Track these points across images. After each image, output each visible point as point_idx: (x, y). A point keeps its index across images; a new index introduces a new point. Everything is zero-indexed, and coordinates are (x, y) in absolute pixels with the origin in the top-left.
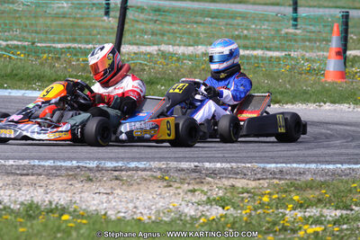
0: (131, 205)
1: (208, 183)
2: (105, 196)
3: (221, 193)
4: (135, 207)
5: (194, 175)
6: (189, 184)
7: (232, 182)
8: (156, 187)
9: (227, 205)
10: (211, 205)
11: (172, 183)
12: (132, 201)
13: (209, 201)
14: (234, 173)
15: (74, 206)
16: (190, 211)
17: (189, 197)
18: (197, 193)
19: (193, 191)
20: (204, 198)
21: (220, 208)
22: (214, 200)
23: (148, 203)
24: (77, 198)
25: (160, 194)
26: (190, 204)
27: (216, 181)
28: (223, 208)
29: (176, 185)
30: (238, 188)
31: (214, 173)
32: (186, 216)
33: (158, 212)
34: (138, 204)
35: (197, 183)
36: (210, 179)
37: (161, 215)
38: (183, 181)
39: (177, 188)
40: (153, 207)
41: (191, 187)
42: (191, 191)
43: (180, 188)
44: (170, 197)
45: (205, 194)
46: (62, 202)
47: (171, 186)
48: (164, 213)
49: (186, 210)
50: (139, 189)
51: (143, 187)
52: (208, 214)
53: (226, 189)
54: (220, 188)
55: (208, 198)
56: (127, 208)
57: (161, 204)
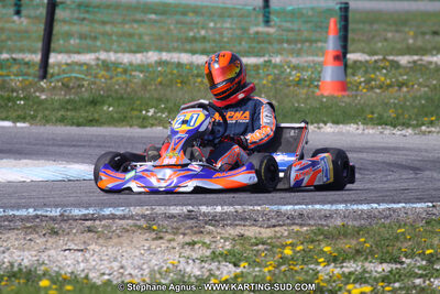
0: (116, 265)
1: (209, 233)
2: (80, 254)
3: (228, 246)
4: (122, 267)
5: (190, 223)
6: (184, 234)
7: (239, 230)
8: (142, 240)
9: (240, 261)
10: (219, 262)
11: (162, 234)
12: (115, 259)
13: (215, 257)
14: (242, 219)
15: (43, 268)
16: (194, 270)
17: (187, 251)
18: (197, 246)
19: (193, 244)
20: (208, 253)
21: (231, 266)
22: (221, 254)
23: (137, 261)
24: (44, 257)
25: (149, 249)
26: (190, 261)
27: (219, 230)
28: (236, 265)
29: (168, 237)
30: (249, 238)
31: (215, 220)
32: (190, 276)
33: (152, 272)
34: (124, 262)
35: (195, 233)
36: (211, 228)
37: (158, 276)
38: (176, 231)
39: (170, 241)
40: (145, 267)
41: (187, 239)
42: (189, 244)
43: (174, 240)
44: (163, 252)
45: (208, 247)
46: (26, 263)
47: (161, 238)
48: (160, 273)
49: (188, 270)
50: (121, 244)
51: (125, 240)
52: (218, 273)
53: (234, 240)
54: (226, 239)
55: (214, 253)
56: (112, 268)
57: (154, 262)
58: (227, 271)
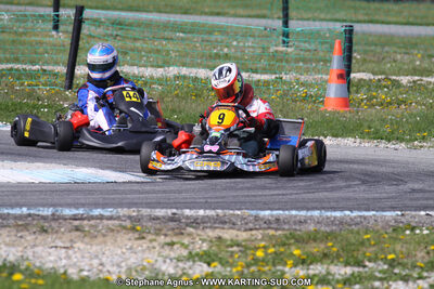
0: (95, 262)
1: (190, 235)
2: (63, 251)
3: (205, 247)
4: (101, 264)
5: (172, 224)
6: (166, 235)
7: (218, 233)
8: (126, 240)
9: (213, 261)
10: (194, 261)
11: (145, 235)
12: (97, 257)
13: (191, 257)
14: (221, 222)
15: (26, 263)
16: (169, 268)
17: (167, 251)
18: (175, 247)
19: (172, 244)
20: (185, 253)
21: (205, 265)
22: (197, 255)
23: (116, 259)
24: (29, 253)
25: (131, 248)
26: (168, 261)
27: (199, 232)
28: (209, 264)
29: (150, 237)
30: (226, 240)
31: (196, 222)
32: (164, 274)
33: (129, 269)
34: (104, 260)
35: (176, 234)
36: (191, 230)
37: (134, 273)
38: (158, 232)
39: (151, 241)
40: (123, 264)
41: (168, 240)
42: (168, 244)
43: (155, 240)
44: (143, 251)
45: (186, 247)
46: (11, 258)
47: (143, 238)
48: (136, 271)
49: (164, 268)
50: (105, 242)
51: (109, 239)
52: (191, 272)
53: (211, 241)
54: (204, 241)
55: (190, 253)
56: (91, 265)
57: (132, 260)
58: (200, 270)
